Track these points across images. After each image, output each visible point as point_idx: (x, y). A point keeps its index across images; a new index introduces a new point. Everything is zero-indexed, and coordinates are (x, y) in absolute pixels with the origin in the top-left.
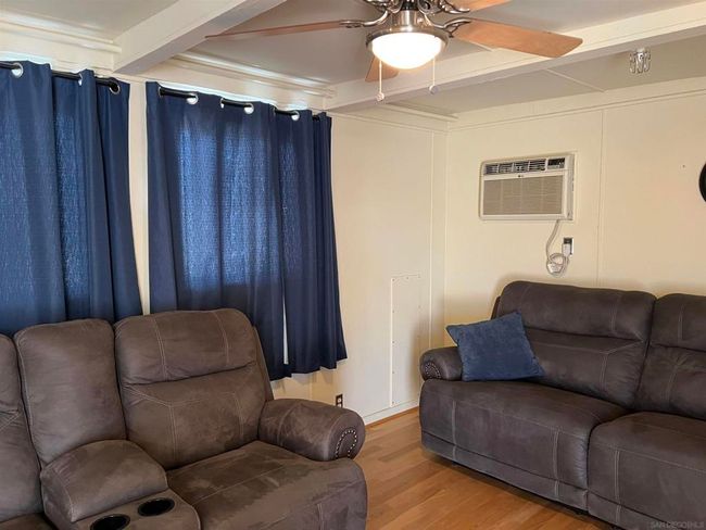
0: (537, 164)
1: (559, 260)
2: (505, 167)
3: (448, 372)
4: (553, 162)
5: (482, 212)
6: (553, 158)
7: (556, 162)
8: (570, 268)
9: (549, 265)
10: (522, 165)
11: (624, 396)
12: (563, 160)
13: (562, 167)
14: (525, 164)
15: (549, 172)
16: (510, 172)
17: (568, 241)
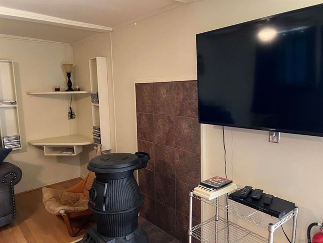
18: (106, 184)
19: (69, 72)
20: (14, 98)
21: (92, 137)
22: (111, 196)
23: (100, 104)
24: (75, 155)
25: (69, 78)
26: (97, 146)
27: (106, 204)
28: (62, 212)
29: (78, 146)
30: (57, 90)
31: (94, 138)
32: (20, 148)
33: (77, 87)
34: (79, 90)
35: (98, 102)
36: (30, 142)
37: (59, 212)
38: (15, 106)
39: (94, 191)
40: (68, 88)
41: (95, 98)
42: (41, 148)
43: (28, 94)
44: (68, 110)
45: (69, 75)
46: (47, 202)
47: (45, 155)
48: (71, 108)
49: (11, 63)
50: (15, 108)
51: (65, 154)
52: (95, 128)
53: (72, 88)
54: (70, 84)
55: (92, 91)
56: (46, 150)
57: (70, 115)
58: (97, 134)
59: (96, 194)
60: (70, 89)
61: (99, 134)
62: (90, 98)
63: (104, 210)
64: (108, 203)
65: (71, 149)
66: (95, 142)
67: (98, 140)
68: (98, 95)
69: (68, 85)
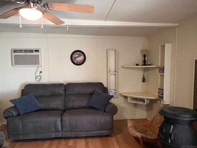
0: (31, 51)
1: (39, 77)
2: (21, 51)
3: (15, 114)
4: (36, 51)
5: (14, 64)
6: (36, 50)
7: (37, 51)
8: (42, 79)
9: (37, 79)
10: (26, 51)
11: (62, 108)
12: (39, 50)
13: (39, 52)
14: (27, 50)
15: (35, 53)
16: (22, 52)
17: (41, 72)
18: (172, 126)
19: (144, 54)
20: (115, 69)
21: (157, 94)
22: (175, 134)
23: (165, 74)
24: (145, 104)
25: (145, 58)
26: (160, 101)
27: (171, 138)
28: (139, 136)
29: (147, 99)
30: (137, 65)
31: (159, 96)
32: (116, 96)
33: (149, 63)
34: (150, 65)
35: (164, 72)
36: (121, 93)
37: (138, 136)
38: (115, 73)
39: (163, 128)
40: (143, 64)
41: (162, 70)
42: (126, 97)
43: (122, 67)
44: (142, 77)
45: (145, 56)
46: (130, 128)
47: (128, 101)
48: (144, 76)
49: (115, 51)
50: (115, 74)
51: (139, 103)
52: (159, 89)
53: (146, 63)
54: (145, 62)
55: (159, 65)
56: (129, 99)
57: (143, 80)
58: (161, 93)
59: (164, 131)
60: (145, 64)
61: (162, 93)
62: (158, 70)
63: (170, 142)
64: (173, 138)
65: (143, 100)
66: (159, 98)
67: (161, 97)
68: (164, 68)
69: (144, 62)
